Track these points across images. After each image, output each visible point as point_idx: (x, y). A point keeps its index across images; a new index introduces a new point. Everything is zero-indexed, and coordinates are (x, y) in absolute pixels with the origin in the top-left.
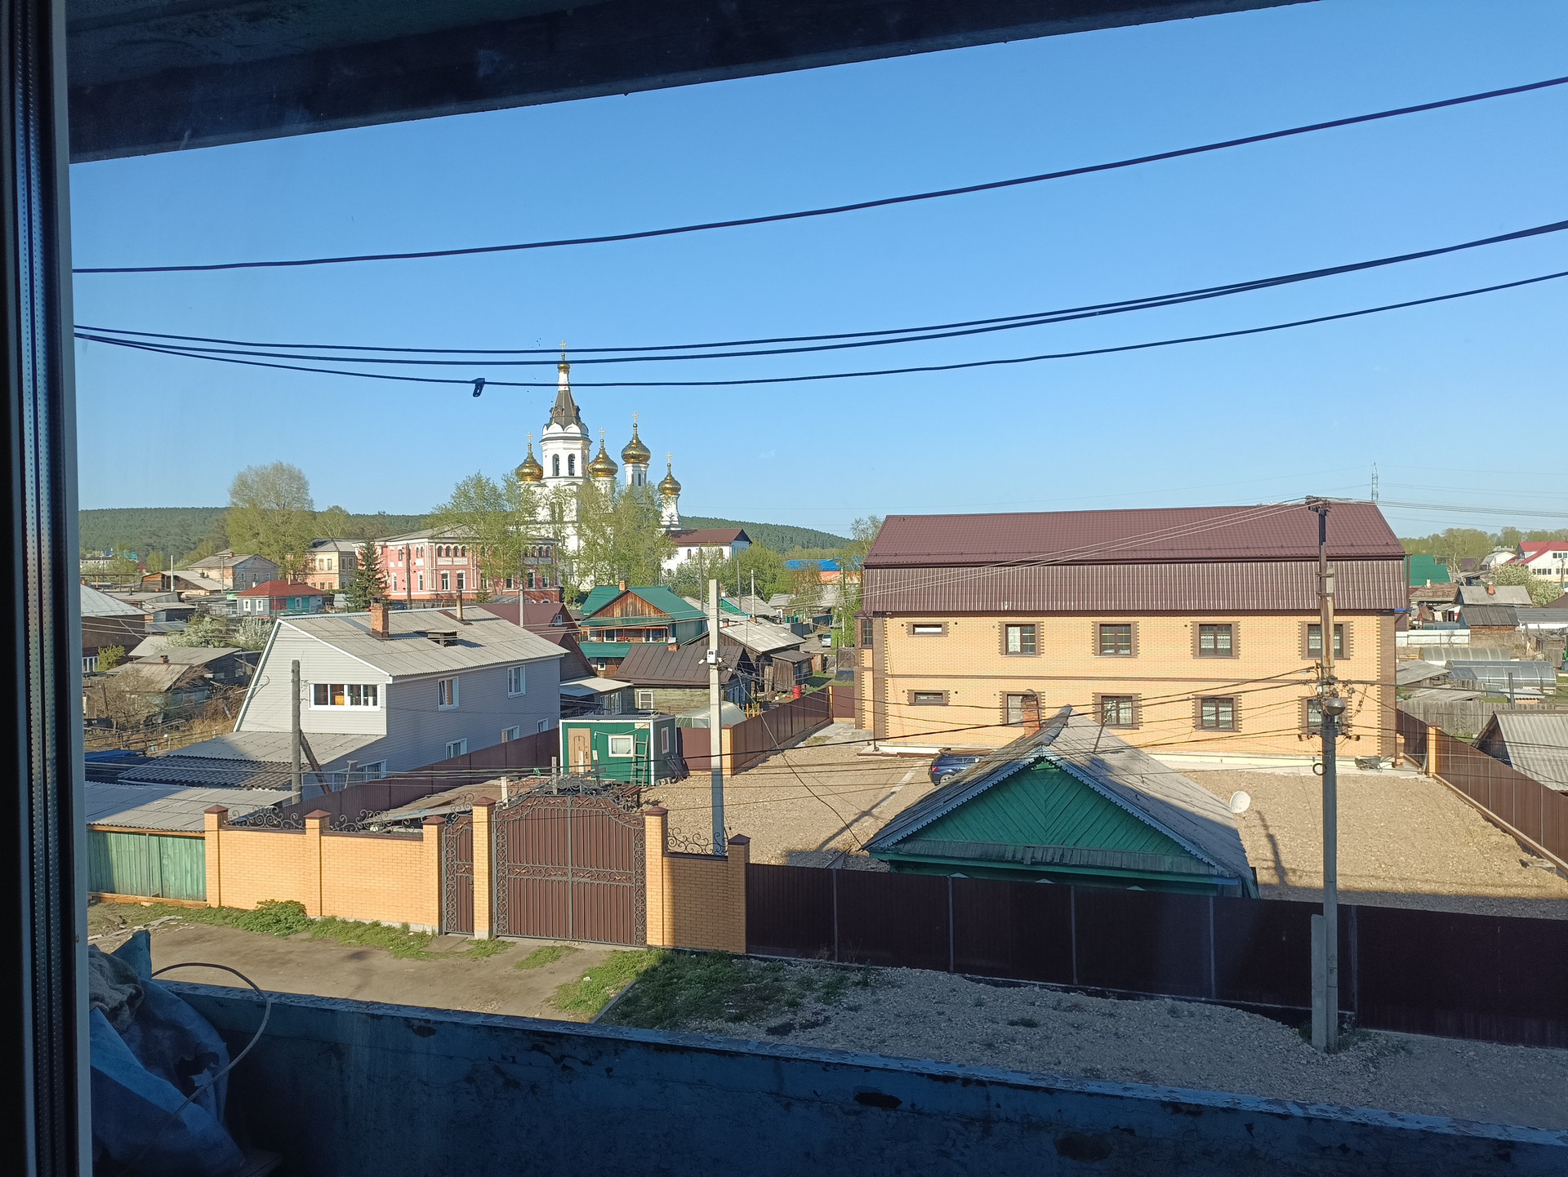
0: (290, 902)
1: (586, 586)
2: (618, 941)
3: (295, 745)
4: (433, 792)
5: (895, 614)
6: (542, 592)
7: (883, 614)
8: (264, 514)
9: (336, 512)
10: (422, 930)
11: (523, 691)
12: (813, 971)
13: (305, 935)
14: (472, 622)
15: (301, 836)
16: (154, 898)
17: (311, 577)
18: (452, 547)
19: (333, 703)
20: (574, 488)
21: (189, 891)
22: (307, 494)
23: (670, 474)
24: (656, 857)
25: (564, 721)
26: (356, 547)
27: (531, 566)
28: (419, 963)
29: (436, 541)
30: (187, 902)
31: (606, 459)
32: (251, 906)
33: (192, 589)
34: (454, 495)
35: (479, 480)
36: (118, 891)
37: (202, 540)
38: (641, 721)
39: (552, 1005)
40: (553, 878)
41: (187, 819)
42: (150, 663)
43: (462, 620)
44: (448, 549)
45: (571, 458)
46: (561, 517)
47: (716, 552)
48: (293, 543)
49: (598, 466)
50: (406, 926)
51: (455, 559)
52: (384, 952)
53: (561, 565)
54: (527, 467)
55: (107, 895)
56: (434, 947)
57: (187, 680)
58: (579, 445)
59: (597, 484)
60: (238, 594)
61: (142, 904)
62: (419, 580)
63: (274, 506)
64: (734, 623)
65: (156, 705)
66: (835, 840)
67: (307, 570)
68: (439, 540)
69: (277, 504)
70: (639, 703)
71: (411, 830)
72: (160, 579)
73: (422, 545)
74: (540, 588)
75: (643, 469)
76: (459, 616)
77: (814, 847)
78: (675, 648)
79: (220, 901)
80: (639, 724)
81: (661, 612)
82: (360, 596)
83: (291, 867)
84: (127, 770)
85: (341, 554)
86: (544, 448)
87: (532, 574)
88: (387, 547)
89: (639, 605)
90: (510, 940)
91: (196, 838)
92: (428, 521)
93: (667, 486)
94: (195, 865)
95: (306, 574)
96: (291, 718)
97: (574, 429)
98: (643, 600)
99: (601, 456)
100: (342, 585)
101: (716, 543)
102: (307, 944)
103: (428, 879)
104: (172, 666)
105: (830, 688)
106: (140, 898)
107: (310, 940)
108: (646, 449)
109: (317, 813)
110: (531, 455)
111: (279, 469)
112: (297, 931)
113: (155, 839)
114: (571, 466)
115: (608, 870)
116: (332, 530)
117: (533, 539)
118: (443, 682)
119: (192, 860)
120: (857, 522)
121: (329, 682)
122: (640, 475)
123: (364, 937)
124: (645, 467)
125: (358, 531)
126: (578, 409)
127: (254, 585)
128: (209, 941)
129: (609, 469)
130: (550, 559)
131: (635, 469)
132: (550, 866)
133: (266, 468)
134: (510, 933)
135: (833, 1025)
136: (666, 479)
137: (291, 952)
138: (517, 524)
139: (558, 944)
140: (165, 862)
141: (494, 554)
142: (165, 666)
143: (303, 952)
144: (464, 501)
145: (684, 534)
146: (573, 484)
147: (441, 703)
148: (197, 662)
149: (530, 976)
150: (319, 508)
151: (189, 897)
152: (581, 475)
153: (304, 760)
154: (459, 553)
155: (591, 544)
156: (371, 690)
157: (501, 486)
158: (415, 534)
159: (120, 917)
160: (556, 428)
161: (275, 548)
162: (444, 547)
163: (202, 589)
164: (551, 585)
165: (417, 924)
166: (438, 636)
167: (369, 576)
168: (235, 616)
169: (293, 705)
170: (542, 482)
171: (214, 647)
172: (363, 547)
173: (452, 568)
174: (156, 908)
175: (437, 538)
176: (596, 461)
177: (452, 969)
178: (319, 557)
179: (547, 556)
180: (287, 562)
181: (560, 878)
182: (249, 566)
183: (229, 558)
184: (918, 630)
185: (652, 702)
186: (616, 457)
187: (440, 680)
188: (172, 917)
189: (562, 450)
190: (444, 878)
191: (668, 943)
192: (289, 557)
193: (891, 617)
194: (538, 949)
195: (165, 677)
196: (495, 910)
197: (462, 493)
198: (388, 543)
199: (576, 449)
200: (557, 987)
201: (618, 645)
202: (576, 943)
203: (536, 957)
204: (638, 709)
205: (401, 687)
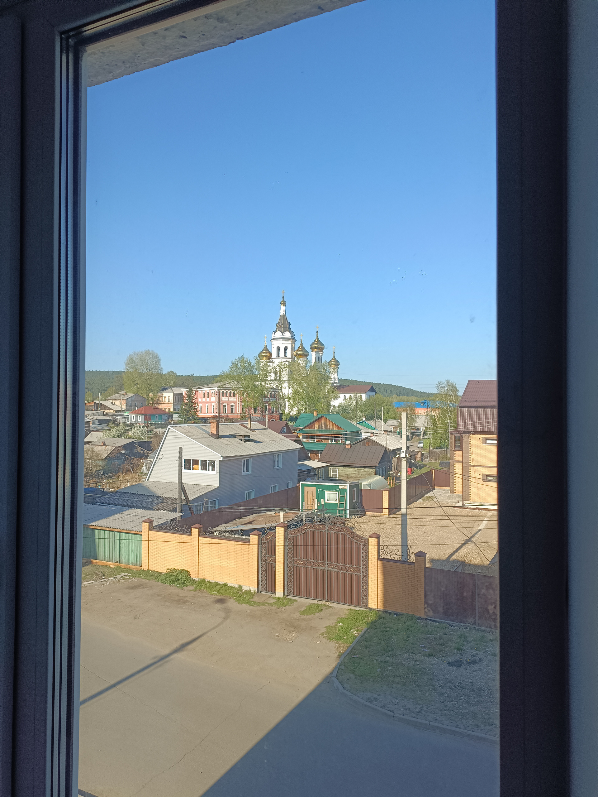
0: (183, 570)
1: (293, 413)
2: (352, 604)
3: (179, 490)
4: (241, 517)
5: (475, 433)
6: (271, 415)
7: (469, 433)
8: (140, 374)
9: (171, 374)
10: (248, 589)
11: (281, 466)
12: (465, 630)
13: (192, 588)
14: (256, 430)
15: (189, 537)
16: (116, 564)
17: (160, 405)
18: (229, 392)
19: (193, 469)
20: (287, 363)
21: (133, 561)
22: (160, 365)
23: (334, 357)
24: (374, 560)
25: (303, 483)
26: (184, 392)
27: (267, 402)
28: (251, 607)
29: (221, 389)
30: (132, 567)
31: (304, 349)
32: (164, 571)
33: (107, 409)
34: (231, 366)
35: (243, 359)
36: (98, 559)
37: (110, 386)
38: (342, 485)
39: (325, 637)
40: (317, 567)
41: (132, 525)
42: (97, 445)
43: (251, 429)
44: (227, 393)
45: (286, 348)
46: (280, 378)
47: (359, 397)
48: (153, 388)
49: (299, 353)
50: (240, 587)
51: (230, 398)
52: (232, 600)
53: (281, 402)
54: (264, 353)
55: (94, 561)
56: (256, 599)
57: (115, 454)
58: (290, 342)
59: (299, 361)
60: (130, 413)
61: (110, 566)
62: (213, 408)
63: (145, 370)
64: (376, 434)
65: (100, 466)
66: (455, 555)
67: (158, 401)
68: (223, 388)
69: (146, 370)
70: (331, 474)
71: (244, 537)
72: (93, 405)
73: (214, 390)
74: (270, 413)
75: (321, 354)
76: (249, 427)
77: (445, 558)
78: (349, 447)
79: (148, 567)
80: (342, 486)
81: (339, 427)
82: (185, 415)
83: (184, 552)
84: (99, 498)
85: (175, 394)
86: (272, 343)
87: (266, 406)
88: (197, 391)
89: (328, 424)
90: (294, 598)
91: (137, 534)
92: (218, 379)
93: (333, 363)
94: (136, 548)
95: (158, 404)
96: (178, 476)
97: (288, 334)
98: (330, 421)
99: (301, 347)
100: (175, 409)
101: (359, 393)
102: (193, 592)
103: (252, 563)
104: (108, 447)
105: (433, 470)
106: (109, 563)
107: (194, 591)
108: (323, 345)
109: (197, 525)
110: (266, 347)
111: (148, 353)
112: (187, 585)
113: (117, 534)
114: (286, 352)
115: (347, 565)
116: (169, 383)
117: (268, 389)
118: (244, 460)
119: (134, 545)
120: (439, 383)
121: (192, 458)
122: (319, 357)
123: (221, 591)
124: (322, 353)
125: (181, 383)
126: (290, 324)
127: (137, 409)
128: (146, 588)
129: (304, 354)
130: (276, 399)
131: (317, 354)
132: (316, 561)
133: (142, 352)
134: (294, 595)
135: (485, 663)
136: (332, 359)
137: (187, 596)
138: (261, 381)
139: (320, 603)
140: (121, 545)
141: (249, 396)
142: (104, 447)
143: (192, 597)
144: (235, 369)
145: (342, 387)
146: (287, 361)
147: (244, 471)
148: (118, 445)
149: (310, 620)
150: (165, 372)
151: (133, 564)
152: (290, 357)
153: (183, 497)
154: (232, 395)
155: (295, 392)
156: (212, 464)
157: (253, 362)
158: (211, 385)
159: (101, 572)
160: (279, 334)
161: (145, 391)
162: (225, 392)
163: (112, 410)
164: (276, 412)
165: (246, 586)
166: (242, 437)
167: (190, 405)
168: (128, 423)
169: (179, 469)
170: (271, 360)
171: (124, 438)
172: (187, 391)
173: (228, 402)
174: (117, 569)
175: (222, 387)
176: (298, 350)
177: (268, 612)
178: (164, 395)
179: (274, 397)
180: (150, 398)
181: (321, 568)
182: (133, 399)
183: (125, 395)
184: (488, 442)
185: (337, 474)
186: (308, 348)
187: (243, 459)
188: (126, 574)
189: (282, 344)
190: (260, 563)
191: (380, 607)
192: (151, 395)
193: (473, 434)
194: (310, 604)
195: (105, 452)
196: (286, 582)
197: (235, 365)
198: (198, 389)
199: (288, 343)
200: (326, 627)
201: (317, 443)
202: (329, 603)
203: (310, 610)
204: (330, 477)
205: (226, 462)
